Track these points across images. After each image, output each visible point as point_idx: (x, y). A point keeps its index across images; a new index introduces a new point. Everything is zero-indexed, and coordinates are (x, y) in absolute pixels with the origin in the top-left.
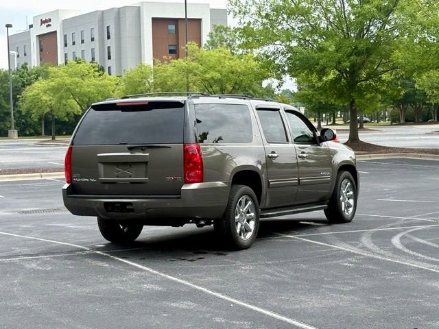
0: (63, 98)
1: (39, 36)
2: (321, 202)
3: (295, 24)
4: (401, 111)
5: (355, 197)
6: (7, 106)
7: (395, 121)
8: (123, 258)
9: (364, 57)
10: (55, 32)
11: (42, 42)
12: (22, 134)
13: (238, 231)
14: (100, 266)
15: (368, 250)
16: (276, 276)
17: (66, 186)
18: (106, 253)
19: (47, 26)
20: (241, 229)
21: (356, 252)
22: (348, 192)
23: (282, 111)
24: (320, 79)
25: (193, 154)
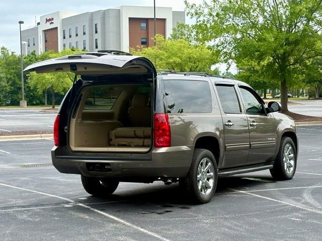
0: (61, 77)
1: (45, 31)
2: (267, 163)
3: (239, 21)
4: (316, 89)
5: (295, 159)
6: (19, 82)
7: (312, 96)
8: (101, 210)
9: (292, 46)
10: (57, 28)
11: (47, 36)
12: (30, 103)
13: (200, 188)
14: (81, 218)
15: (311, 206)
16: (234, 230)
17: (55, 148)
18: (87, 205)
19: (50, 24)
20: (202, 186)
21: (300, 207)
22: (289, 154)
23: (236, 87)
24: (259, 63)
25: (162, 122)
